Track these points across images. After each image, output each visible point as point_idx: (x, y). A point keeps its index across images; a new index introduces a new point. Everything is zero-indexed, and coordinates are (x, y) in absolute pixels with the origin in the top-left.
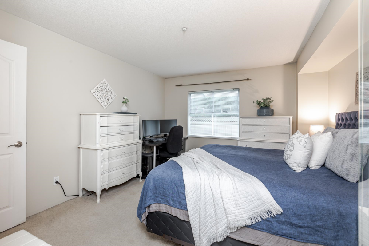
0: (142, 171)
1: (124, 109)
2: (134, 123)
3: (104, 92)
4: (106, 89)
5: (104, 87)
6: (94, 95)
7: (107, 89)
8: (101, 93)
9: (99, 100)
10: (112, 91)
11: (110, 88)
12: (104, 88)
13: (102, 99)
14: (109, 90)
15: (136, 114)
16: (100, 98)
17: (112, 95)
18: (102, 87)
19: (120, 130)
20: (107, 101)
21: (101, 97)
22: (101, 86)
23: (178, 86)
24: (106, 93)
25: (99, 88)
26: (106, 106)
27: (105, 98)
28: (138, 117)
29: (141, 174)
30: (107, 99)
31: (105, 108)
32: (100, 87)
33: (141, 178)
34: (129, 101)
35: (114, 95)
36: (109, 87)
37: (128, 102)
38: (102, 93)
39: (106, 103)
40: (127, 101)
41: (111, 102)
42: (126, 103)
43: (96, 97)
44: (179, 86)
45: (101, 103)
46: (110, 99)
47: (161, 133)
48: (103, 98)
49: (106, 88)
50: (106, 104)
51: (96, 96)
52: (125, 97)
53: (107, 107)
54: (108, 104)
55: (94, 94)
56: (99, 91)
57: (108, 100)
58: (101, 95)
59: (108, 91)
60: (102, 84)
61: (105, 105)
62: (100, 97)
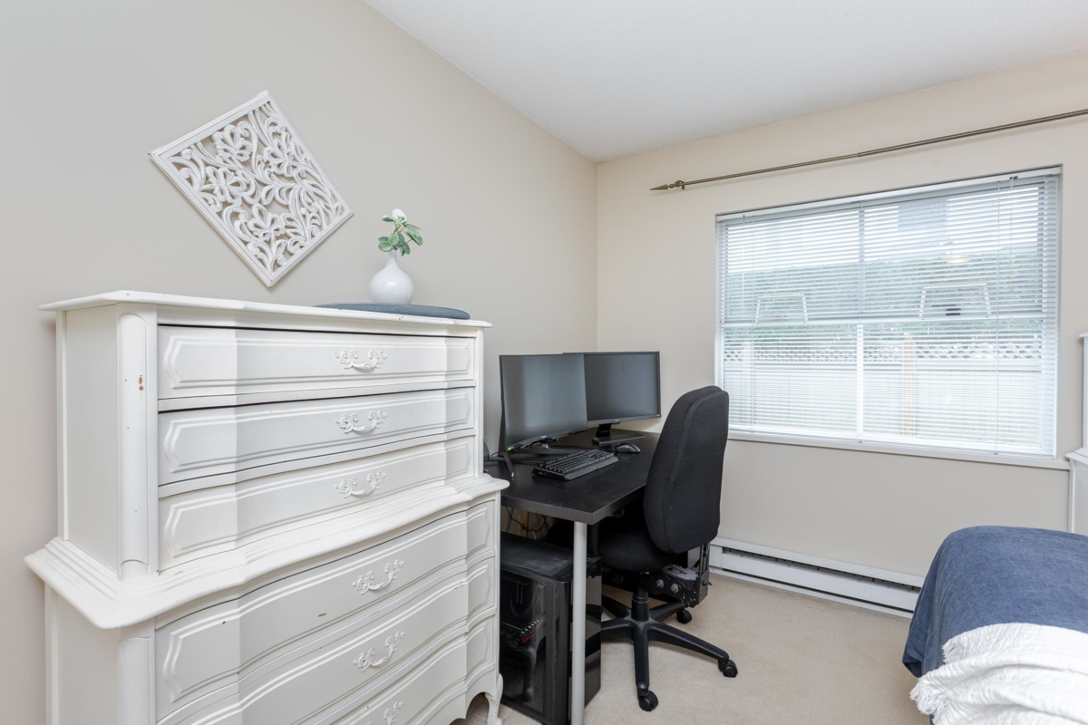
0: (503, 669)
1: (392, 282)
2: (449, 373)
3: (262, 174)
4: (274, 162)
5: (261, 142)
6: (184, 186)
7: (287, 162)
8: (240, 179)
9: (223, 225)
10: (322, 177)
11: (307, 155)
12: (259, 151)
13: (242, 218)
14: (300, 169)
15: (466, 317)
16: (228, 210)
17: (319, 205)
18: (241, 142)
19: (351, 426)
20: (286, 236)
21: (238, 202)
22: (239, 130)
23: (665, 187)
24: (277, 184)
25: (220, 145)
26: (276, 265)
27: (270, 216)
28: (479, 334)
29: (494, 686)
30: (281, 223)
31: (270, 276)
32: (226, 134)
33: (494, 707)
34: (420, 234)
35: (333, 206)
36: (299, 151)
37: (411, 244)
38: (243, 175)
39: (275, 244)
40: (407, 239)
41: (309, 244)
42: (406, 250)
43: (199, 203)
44: (672, 186)
45: (238, 246)
46: (305, 229)
47: (590, 418)
48: (255, 211)
49: (273, 155)
50: (273, 253)
51: (194, 192)
52: (397, 214)
53: (280, 271)
54: (288, 253)
55: (179, 177)
56: (218, 160)
57: (289, 231)
58: (235, 190)
59: (294, 173)
60: (244, 124)
61: (269, 261)
62: (226, 204)
